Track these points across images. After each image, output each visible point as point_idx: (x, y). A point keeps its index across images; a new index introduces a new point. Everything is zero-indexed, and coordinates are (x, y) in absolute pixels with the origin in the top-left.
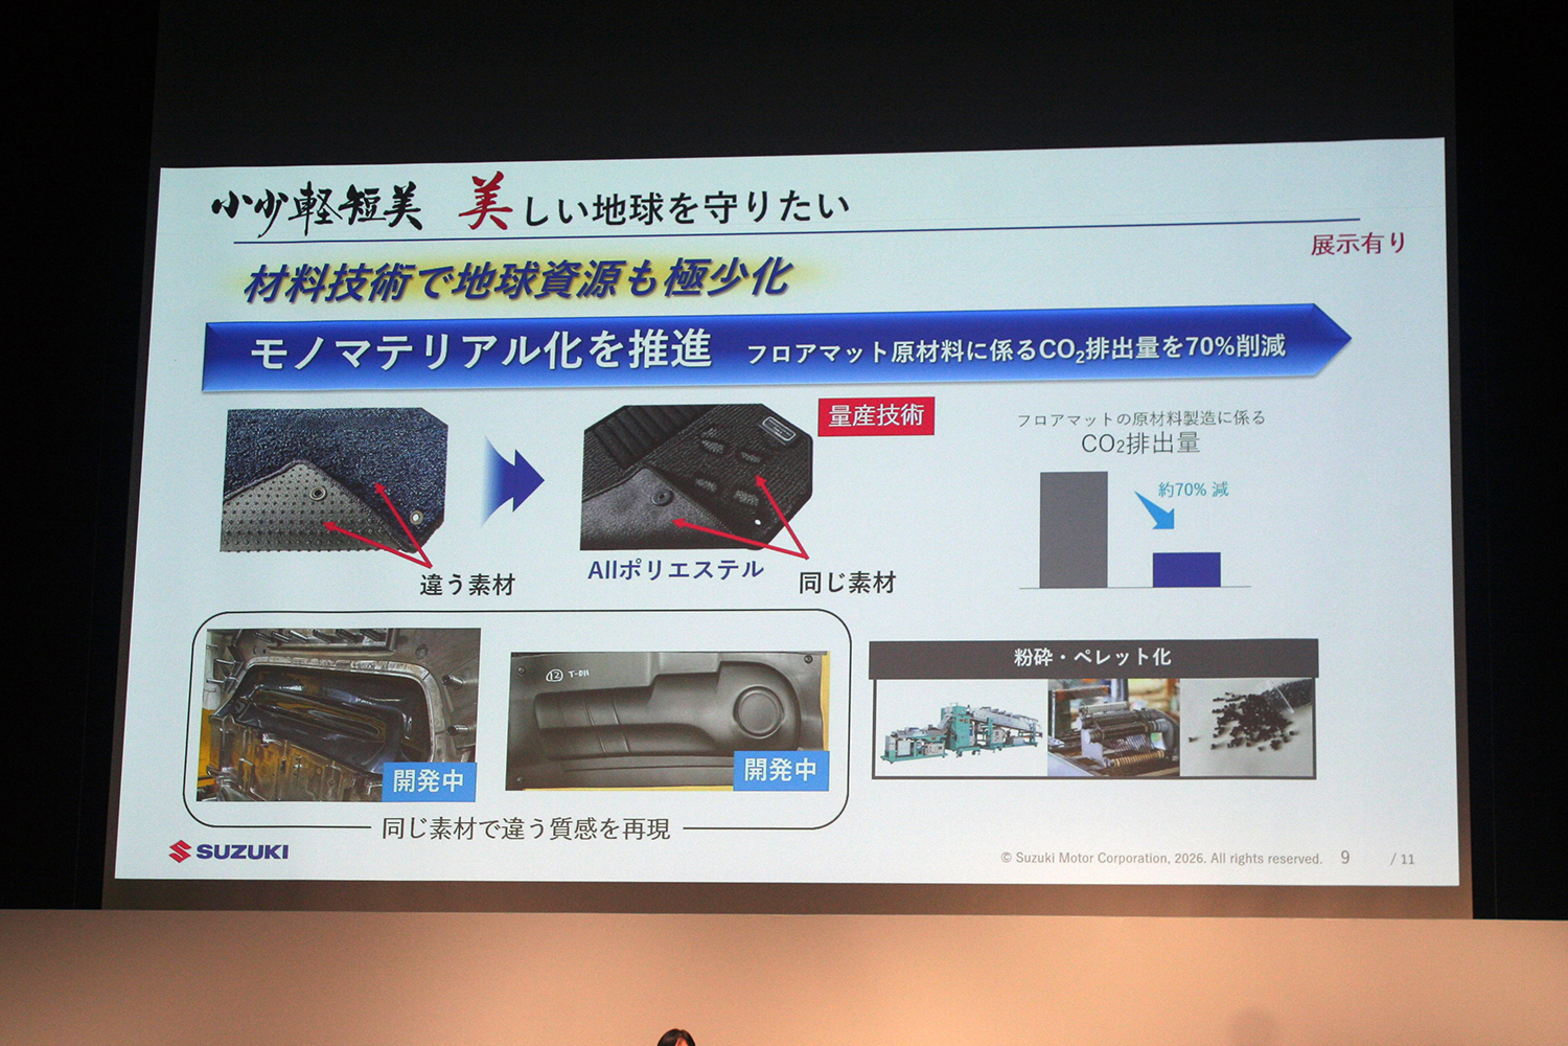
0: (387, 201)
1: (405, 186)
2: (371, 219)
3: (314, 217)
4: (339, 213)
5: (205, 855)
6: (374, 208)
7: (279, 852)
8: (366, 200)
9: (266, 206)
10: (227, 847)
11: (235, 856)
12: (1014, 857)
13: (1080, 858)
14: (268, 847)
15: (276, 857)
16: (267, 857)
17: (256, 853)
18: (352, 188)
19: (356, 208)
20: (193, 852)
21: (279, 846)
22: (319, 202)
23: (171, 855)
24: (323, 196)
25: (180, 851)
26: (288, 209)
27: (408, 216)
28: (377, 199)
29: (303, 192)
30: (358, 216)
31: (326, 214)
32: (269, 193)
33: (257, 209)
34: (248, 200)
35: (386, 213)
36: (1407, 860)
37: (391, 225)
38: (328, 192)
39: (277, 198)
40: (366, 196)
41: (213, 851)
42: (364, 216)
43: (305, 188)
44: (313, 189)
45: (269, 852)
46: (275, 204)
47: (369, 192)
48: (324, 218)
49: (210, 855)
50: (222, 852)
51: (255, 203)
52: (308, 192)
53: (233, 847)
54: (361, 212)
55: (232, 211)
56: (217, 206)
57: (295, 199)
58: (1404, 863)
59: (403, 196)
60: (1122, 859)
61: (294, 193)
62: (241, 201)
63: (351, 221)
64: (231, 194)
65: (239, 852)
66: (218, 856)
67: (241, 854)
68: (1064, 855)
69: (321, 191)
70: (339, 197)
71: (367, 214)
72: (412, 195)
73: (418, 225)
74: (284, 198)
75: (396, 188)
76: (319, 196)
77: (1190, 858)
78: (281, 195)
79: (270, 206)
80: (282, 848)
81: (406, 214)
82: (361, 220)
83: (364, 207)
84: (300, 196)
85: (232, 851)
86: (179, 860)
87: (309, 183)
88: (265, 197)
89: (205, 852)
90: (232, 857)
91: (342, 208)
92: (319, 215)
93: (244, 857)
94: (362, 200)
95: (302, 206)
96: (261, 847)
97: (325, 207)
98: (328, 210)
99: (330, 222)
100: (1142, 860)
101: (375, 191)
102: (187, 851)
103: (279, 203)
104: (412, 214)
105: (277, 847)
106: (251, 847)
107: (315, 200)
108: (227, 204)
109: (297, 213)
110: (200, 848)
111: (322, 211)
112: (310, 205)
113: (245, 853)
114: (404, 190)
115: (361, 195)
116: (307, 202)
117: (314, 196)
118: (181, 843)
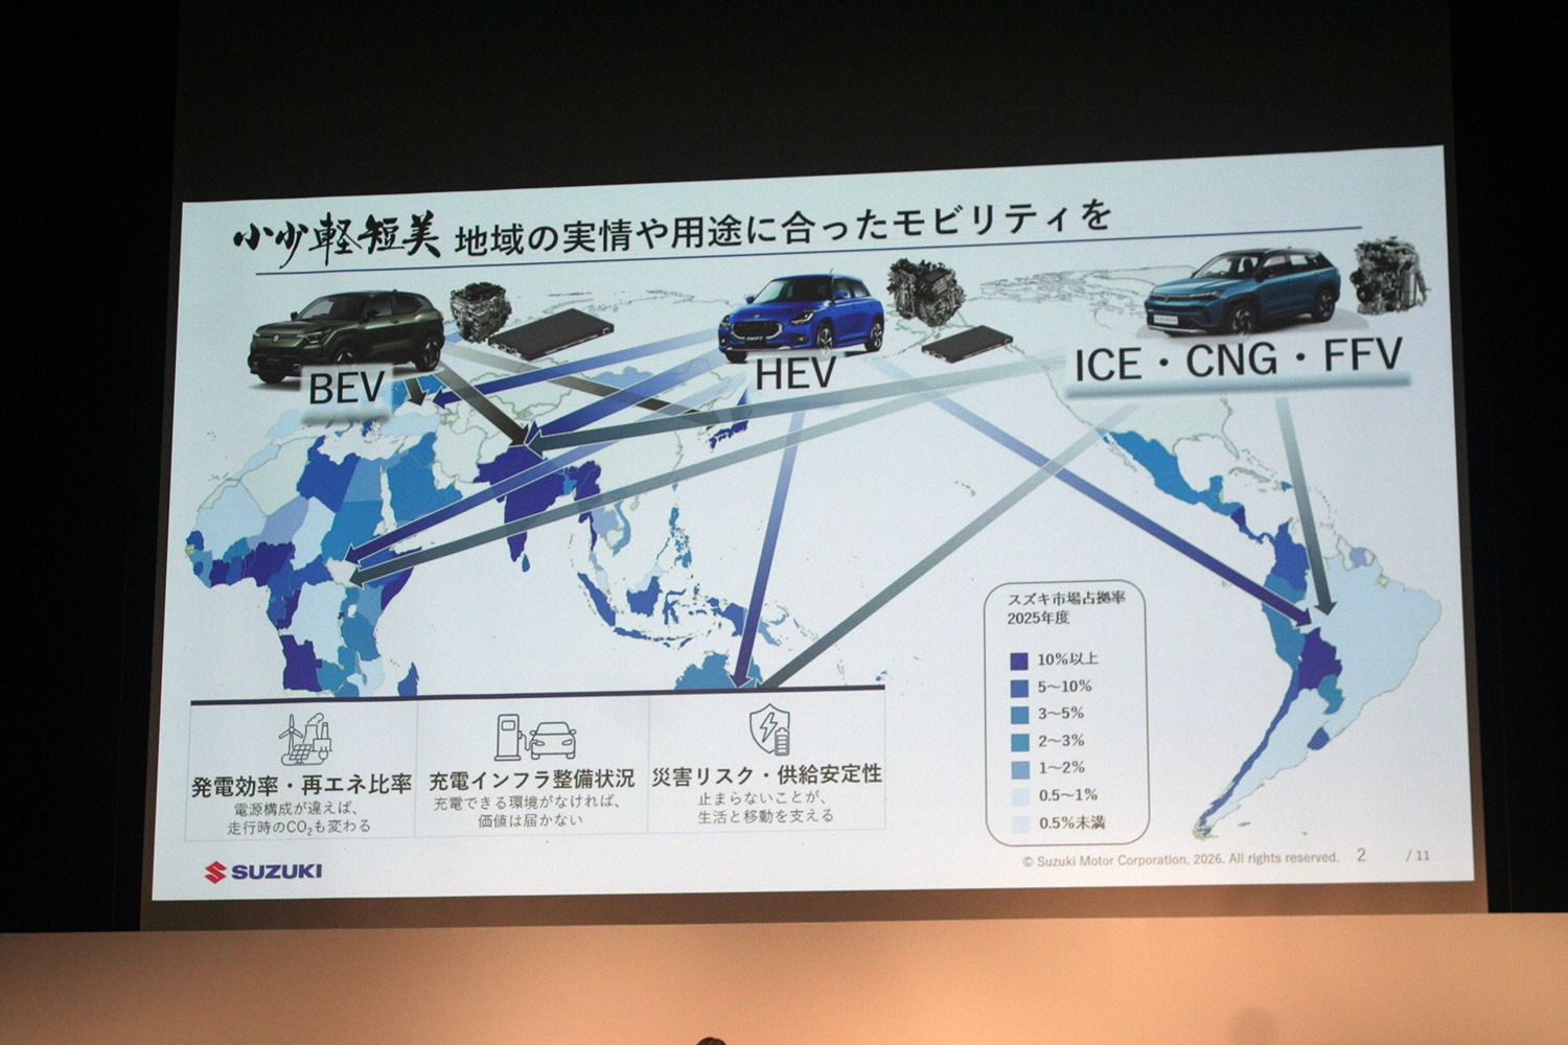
0: (405, 230)
1: (423, 216)
2: (390, 248)
3: (334, 248)
4: (359, 242)
5: (240, 875)
6: (393, 237)
7: (313, 871)
8: (385, 230)
9: (286, 237)
10: (262, 868)
11: (270, 876)
12: (1037, 862)
13: (1099, 861)
14: (302, 866)
15: (310, 876)
16: (301, 876)
17: (290, 872)
18: (371, 218)
19: (375, 237)
20: (228, 873)
22: (339, 233)
24: (343, 226)
25: (215, 873)
26: (309, 239)
27: (427, 245)
28: (396, 228)
29: (323, 223)
30: (378, 245)
31: (345, 244)
32: (289, 225)
33: (278, 241)
34: (269, 232)
35: (405, 242)
36: (1422, 856)
37: (410, 253)
38: (347, 223)
39: (297, 229)
40: (385, 226)
41: (248, 871)
42: (383, 245)
43: (325, 219)
44: (332, 219)
45: (303, 871)
46: (296, 236)
47: (387, 221)
48: (344, 248)
49: (245, 875)
50: (257, 872)
51: (276, 234)
52: (327, 223)
53: (268, 867)
54: (380, 241)
55: (253, 243)
56: (238, 239)
57: (315, 230)
58: (1420, 859)
59: (421, 224)
60: (1142, 862)
61: (314, 224)
62: (263, 233)
63: (371, 251)
64: (252, 227)
65: (273, 872)
66: (252, 876)
67: (276, 874)
68: (1085, 858)
69: (341, 222)
70: (358, 227)
71: (386, 243)
72: (430, 224)
73: (436, 253)
74: (304, 229)
75: (415, 218)
76: (338, 227)
77: (1209, 859)
78: (301, 226)
79: (290, 237)
80: (315, 867)
81: (424, 242)
82: (380, 249)
83: (383, 236)
84: (320, 227)
85: (267, 871)
86: (215, 881)
87: (329, 215)
88: (285, 229)
89: (240, 872)
90: (268, 877)
91: (361, 237)
92: (339, 245)
93: (279, 877)
94: (381, 229)
95: (322, 237)
96: (295, 867)
97: (345, 237)
98: (347, 240)
99: (350, 252)
100: (1161, 861)
101: (394, 220)
102: (222, 872)
103: (299, 234)
104: (431, 243)
105: (311, 866)
106: (285, 867)
107: (335, 231)
108: (248, 236)
109: (317, 244)
110: (235, 869)
111: (341, 241)
112: (330, 235)
113: (279, 872)
114: (422, 219)
115: (380, 224)
116: (327, 232)
117: (334, 227)
118: (217, 864)
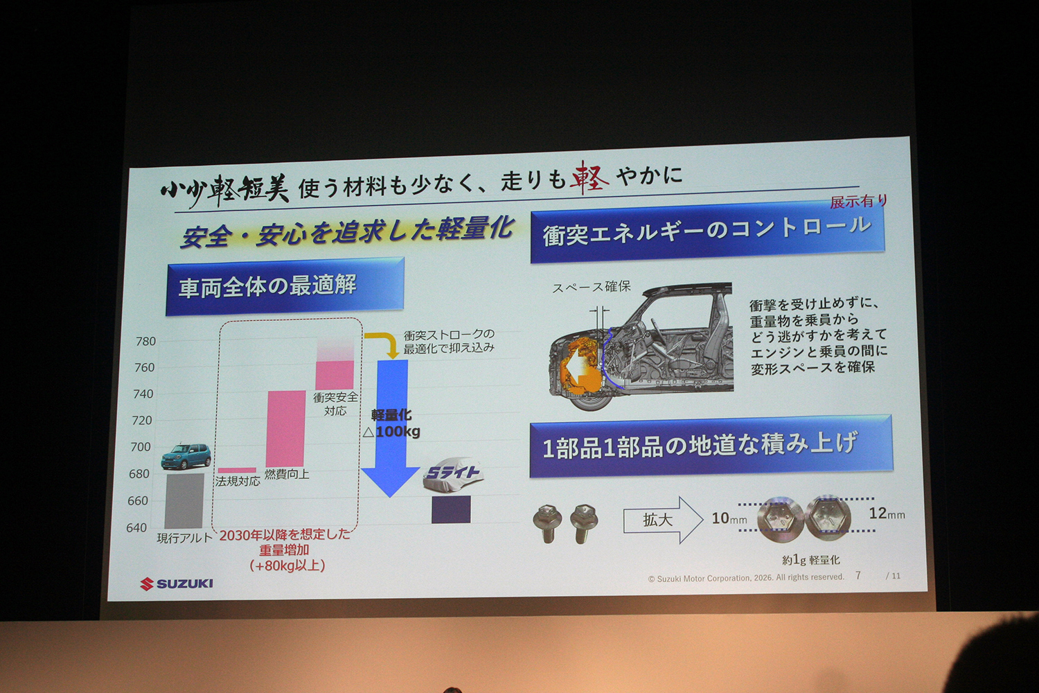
0: (267, 186)
1: (278, 176)
2: (257, 196)
3: (223, 196)
4: (238, 193)
5: (162, 586)
6: (260, 190)
7: (207, 583)
8: (255, 185)
9: (194, 190)
10: (176, 581)
11: (181, 586)
12: (657, 579)
13: (697, 579)
14: (200, 580)
15: (206, 586)
16: (200, 587)
17: (193, 584)
18: (246, 178)
19: (249, 191)
20: (155, 584)
21: (207, 580)
22: (226, 187)
23: (142, 587)
24: (228, 183)
25: (147, 584)
26: (208, 191)
27: (280, 194)
28: (261, 184)
29: (216, 181)
30: (250, 195)
31: (230, 194)
32: (195, 182)
33: (189, 192)
34: (183, 187)
35: (267, 193)
36: (896, 576)
37: (270, 200)
38: (231, 181)
39: (200, 185)
40: (255, 183)
41: (167, 583)
42: (253, 195)
43: (218, 178)
44: (222, 179)
45: (201, 583)
46: (199, 189)
47: (256, 180)
48: (229, 197)
49: (165, 586)
50: (172, 584)
51: (187, 188)
52: (219, 181)
53: (179, 581)
54: (252, 193)
55: (173, 193)
56: (164, 191)
57: (212, 185)
58: (894, 578)
59: (277, 182)
60: (722, 579)
61: (211, 181)
62: (179, 187)
63: (246, 198)
64: (172, 183)
65: (183, 584)
66: (170, 587)
68: (687, 577)
69: (227, 180)
70: (238, 184)
71: (256, 193)
72: (283, 182)
73: (286, 200)
74: (205, 185)
75: (273, 178)
76: (226, 183)
77: (764, 578)
78: (202, 183)
79: (196, 190)
80: (208, 582)
81: (279, 193)
82: (251, 197)
83: (253, 189)
84: (215, 184)
85: (179, 583)
86: (147, 589)
87: (220, 176)
88: (193, 185)
89: (162, 584)
90: (179, 587)
91: (240, 190)
92: (226, 195)
93: (186, 587)
94: (252, 185)
95: (216, 190)
96: (196, 581)
97: (230, 190)
98: (231, 192)
99: (233, 199)
100: (734, 579)
101: (260, 179)
102: (151, 584)
103: (202, 188)
104: (283, 193)
105: (206, 580)
106: (190, 581)
107: (223, 186)
108: (170, 189)
109: (212, 194)
110: (159, 582)
111: (228, 192)
112: (220, 189)
113: (187, 584)
114: (278, 179)
115: (252, 182)
116: (219, 186)
117: (223, 183)
118: (148, 579)
